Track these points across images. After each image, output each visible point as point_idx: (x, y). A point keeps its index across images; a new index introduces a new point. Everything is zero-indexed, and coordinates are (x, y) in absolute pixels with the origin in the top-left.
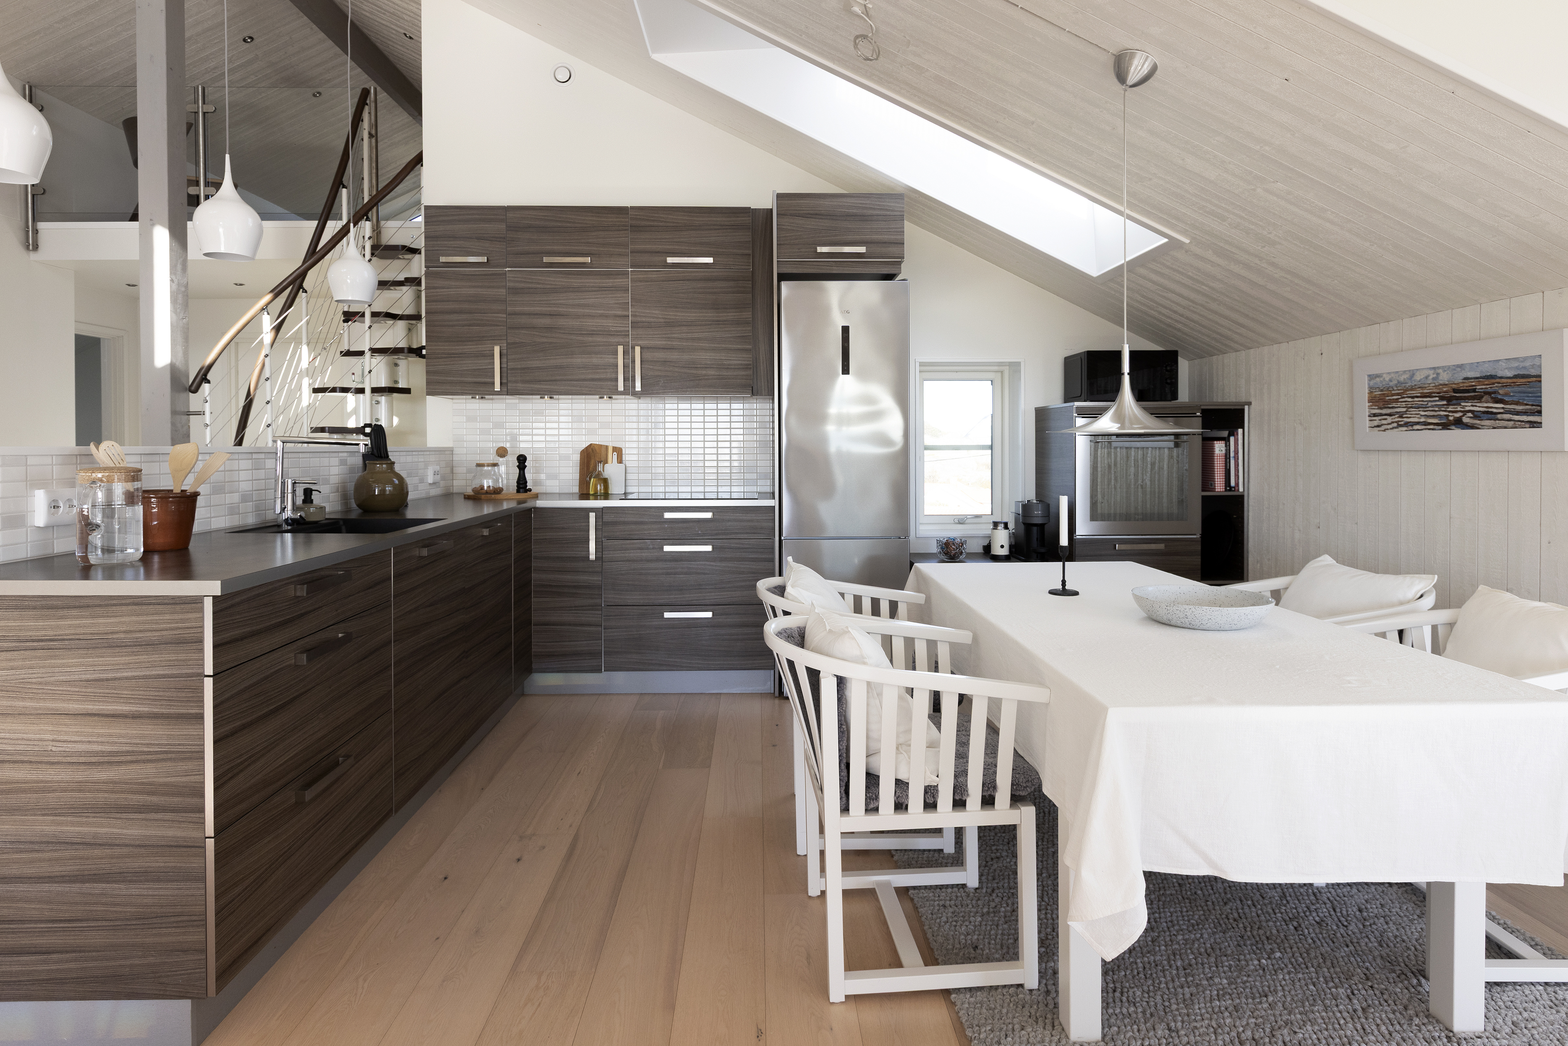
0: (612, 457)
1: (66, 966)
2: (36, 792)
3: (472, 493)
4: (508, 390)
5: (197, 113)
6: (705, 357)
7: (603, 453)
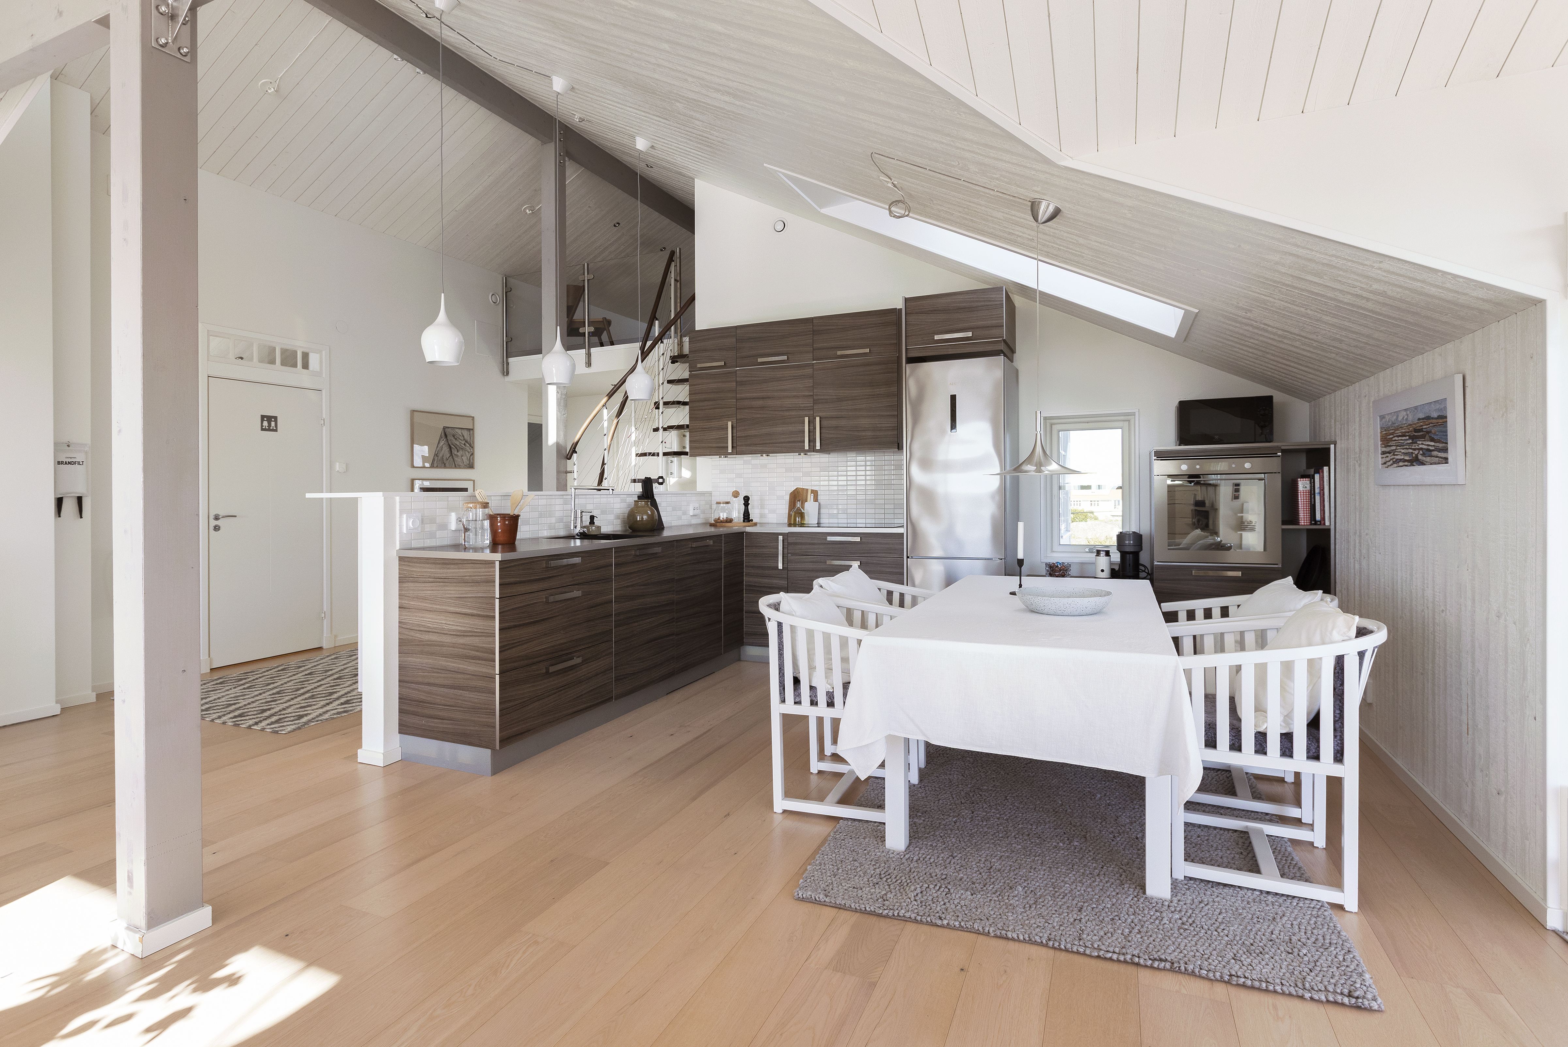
0: (811, 497)
1: (449, 726)
2: (439, 646)
3: (713, 522)
4: (737, 451)
5: (584, 280)
6: (864, 422)
7: (805, 494)
